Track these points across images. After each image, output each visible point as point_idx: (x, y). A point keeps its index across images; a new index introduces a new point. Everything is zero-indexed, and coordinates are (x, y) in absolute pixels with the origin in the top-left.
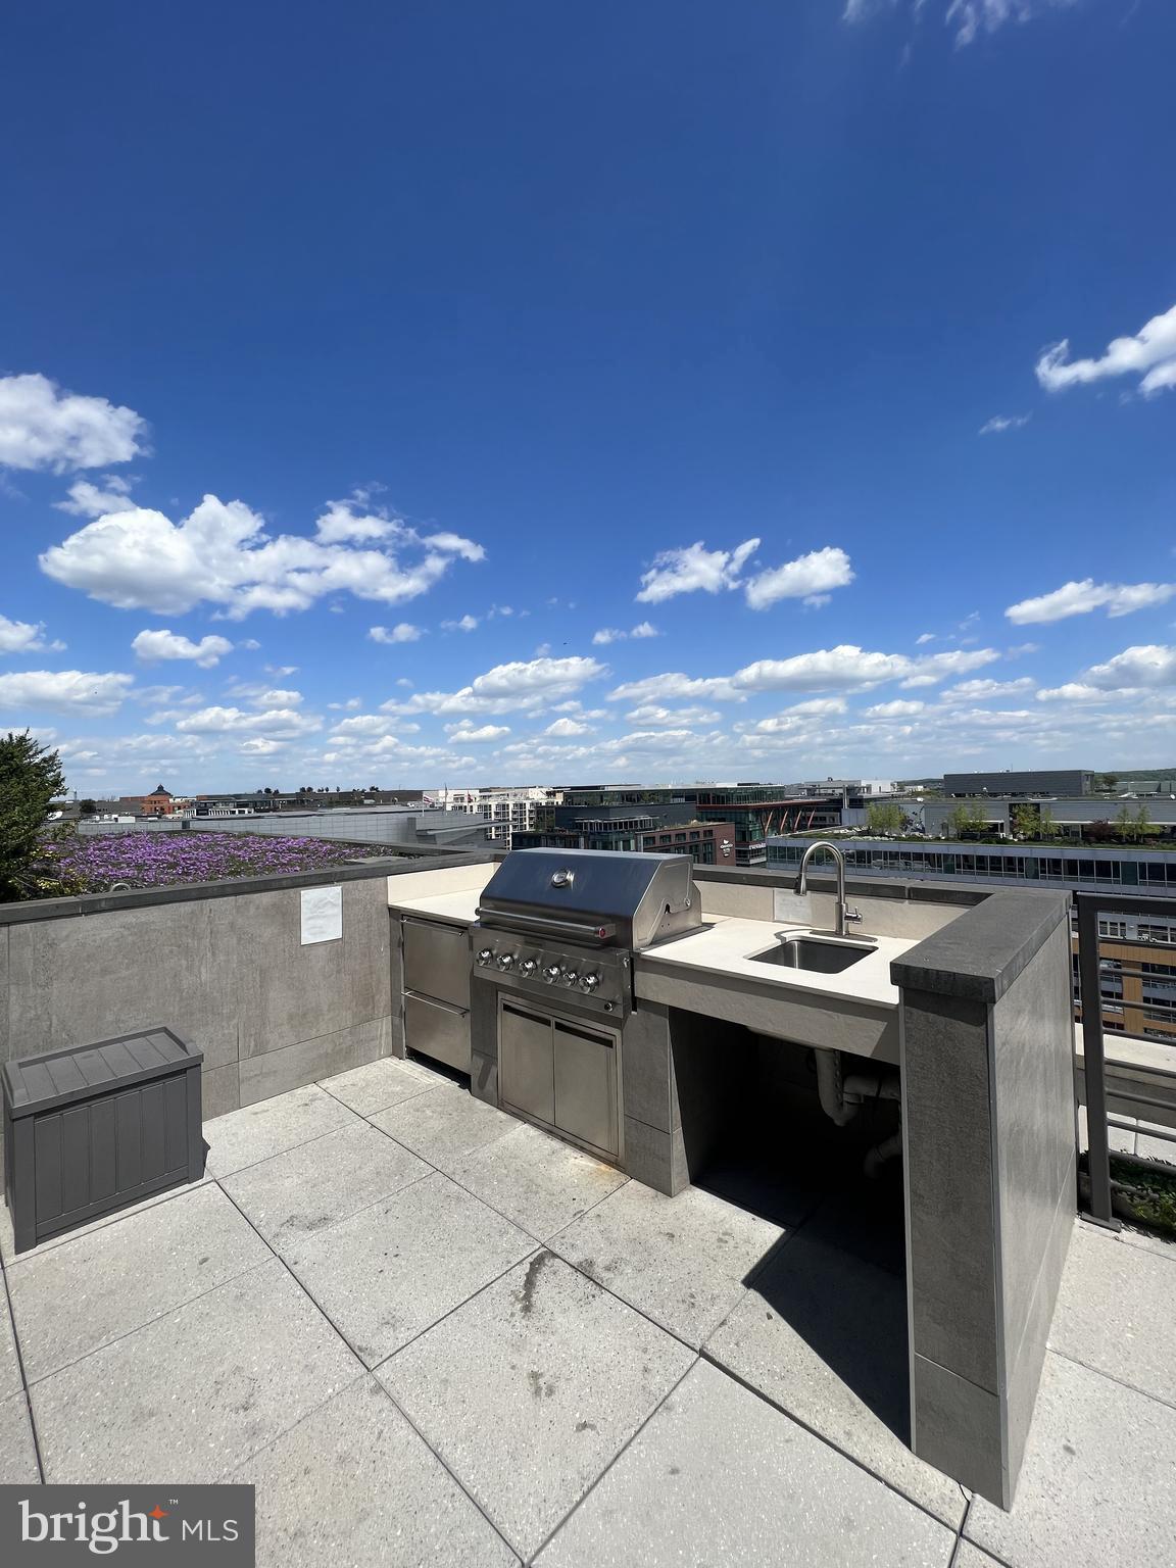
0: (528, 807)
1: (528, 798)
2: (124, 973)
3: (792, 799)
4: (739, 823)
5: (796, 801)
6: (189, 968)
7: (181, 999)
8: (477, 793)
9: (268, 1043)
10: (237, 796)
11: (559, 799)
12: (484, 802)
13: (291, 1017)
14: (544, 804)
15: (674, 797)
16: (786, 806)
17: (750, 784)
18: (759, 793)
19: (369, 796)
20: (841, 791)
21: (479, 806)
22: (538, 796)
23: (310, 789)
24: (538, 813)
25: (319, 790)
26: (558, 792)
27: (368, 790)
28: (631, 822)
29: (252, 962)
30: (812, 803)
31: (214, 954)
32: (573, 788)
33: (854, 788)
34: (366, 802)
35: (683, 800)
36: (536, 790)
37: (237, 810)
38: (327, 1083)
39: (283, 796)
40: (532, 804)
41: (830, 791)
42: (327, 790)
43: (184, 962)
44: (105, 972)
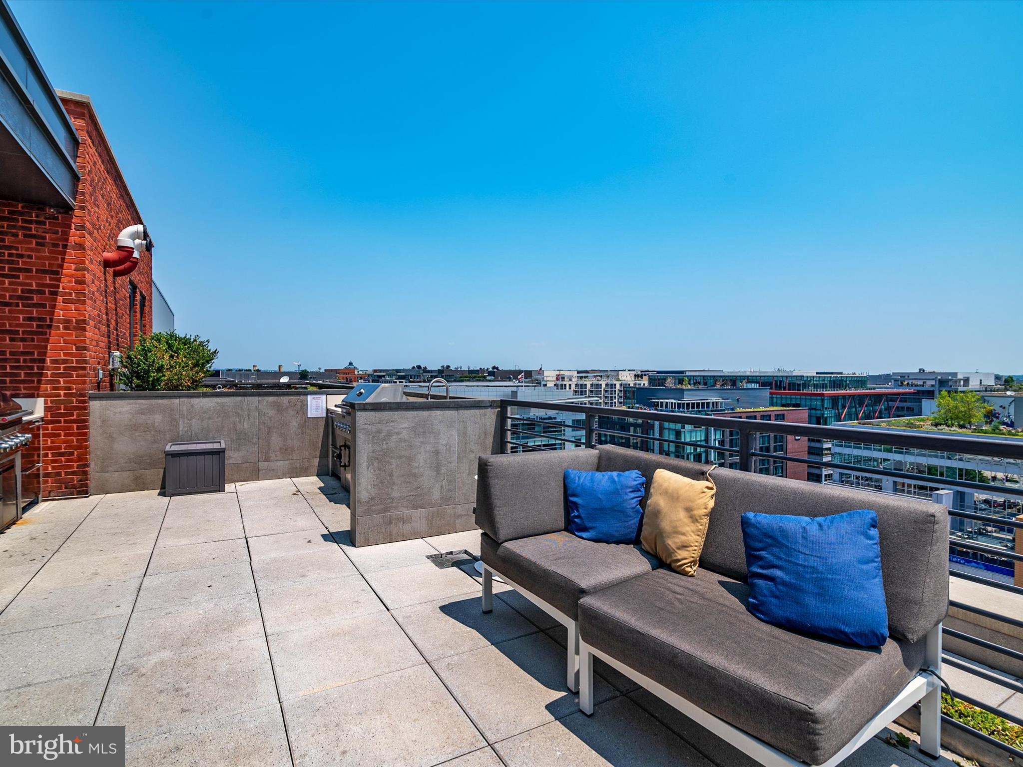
0: (618, 386)
1: (618, 380)
2: (216, 420)
3: (874, 389)
4: (812, 409)
5: (878, 390)
6: (240, 422)
7: (237, 433)
8: (575, 374)
9: (271, 457)
10: (398, 371)
11: (645, 382)
12: (580, 382)
13: (281, 449)
14: (632, 385)
15: (749, 382)
16: (867, 395)
17: (832, 373)
18: (839, 382)
19: (491, 373)
20: (933, 383)
21: (576, 385)
22: (627, 378)
23: (448, 367)
24: (625, 392)
25: (456, 368)
26: (645, 375)
27: (491, 369)
28: (703, 404)
29: (265, 423)
30: (899, 394)
31: (249, 418)
32: (658, 372)
33: (948, 381)
34: (489, 378)
35: (757, 386)
36: (627, 373)
37: (398, 381)
38: (294, 479)
39: (429, 372)
40: (621, 385)
41: (921, 383)
42: (461, 368)
43: (237, 419)
44: (210, 418)
